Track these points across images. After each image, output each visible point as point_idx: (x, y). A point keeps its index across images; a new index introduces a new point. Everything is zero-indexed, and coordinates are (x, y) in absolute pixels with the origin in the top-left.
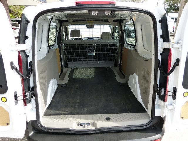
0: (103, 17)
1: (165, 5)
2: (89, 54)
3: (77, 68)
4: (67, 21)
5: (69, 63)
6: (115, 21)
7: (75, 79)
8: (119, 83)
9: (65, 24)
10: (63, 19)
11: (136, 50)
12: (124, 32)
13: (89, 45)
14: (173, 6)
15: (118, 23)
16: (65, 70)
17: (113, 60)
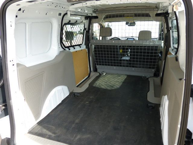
3: (106, 74)
4: (96, 17)
5: (98, 66)
6: (158, 15)
7: (95, 87)
10: (90, 15)
11: (177, 59)
12: (171, 31)
13: (128, 46)
15: (163, 18)
17: (153, 68)
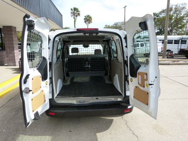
0: (95, 39)
1: (155, 29)
2: (85, 66)
3: (77, 77)
4: (69, 42)
5: (70, 73)
6: (104, 41)
7: (75, 82)
8: (107, 84)
9: (68, 43)
10: (66, 40)
11: (117, 59)
14: (163, 30)
15: (107, 42)
16: (66, 78)
17: (104, 70)
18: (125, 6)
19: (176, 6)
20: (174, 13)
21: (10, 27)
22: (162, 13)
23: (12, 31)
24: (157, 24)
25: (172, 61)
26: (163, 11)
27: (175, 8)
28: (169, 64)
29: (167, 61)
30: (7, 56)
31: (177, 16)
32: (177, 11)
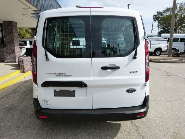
18: (129, 5)
19: (181, 4)
20: (178, 12)
21: (11, 22)
22: (166, 12)
23: (12, 27)
24: (160, 23)
25: (179, 59)
26: (167, 10)
27: (180, 7)
28: (176, 62)
29: (174, 60)
30: (7, 53)
31: (182, 14)
32: (182, 9)
